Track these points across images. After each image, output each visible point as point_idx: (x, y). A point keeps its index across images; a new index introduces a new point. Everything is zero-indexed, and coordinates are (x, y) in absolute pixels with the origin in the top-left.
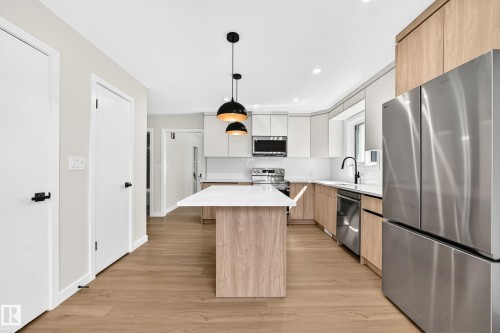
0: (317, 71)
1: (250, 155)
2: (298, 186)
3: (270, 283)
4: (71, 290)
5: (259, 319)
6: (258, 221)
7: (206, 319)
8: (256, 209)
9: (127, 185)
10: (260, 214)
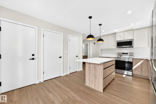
0: (129, 12)
1: (116, 48)
2: (138, 60)
3: (98, 86)
4: (65, 74)
5: (90, 93)
6: (95, 68)
7: (80, 87)
8: (95, 64)
9: (77, 56)
10: (96, 66)
